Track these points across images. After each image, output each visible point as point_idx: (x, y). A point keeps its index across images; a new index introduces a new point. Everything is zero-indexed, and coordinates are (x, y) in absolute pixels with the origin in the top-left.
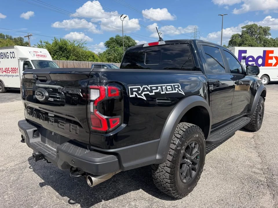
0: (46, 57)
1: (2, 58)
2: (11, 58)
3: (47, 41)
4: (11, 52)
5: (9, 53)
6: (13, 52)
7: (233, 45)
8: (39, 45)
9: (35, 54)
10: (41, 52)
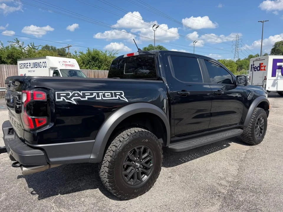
0: (74, 66)
1: (36, 68)
2: (44, 67)
3: (81, 51)
4: (43, 62)
5: (42, 63)
6: (45, 62)
7: (276, 53)
8: (73, 55)
9: (64, 64)
10: (69, 62)
